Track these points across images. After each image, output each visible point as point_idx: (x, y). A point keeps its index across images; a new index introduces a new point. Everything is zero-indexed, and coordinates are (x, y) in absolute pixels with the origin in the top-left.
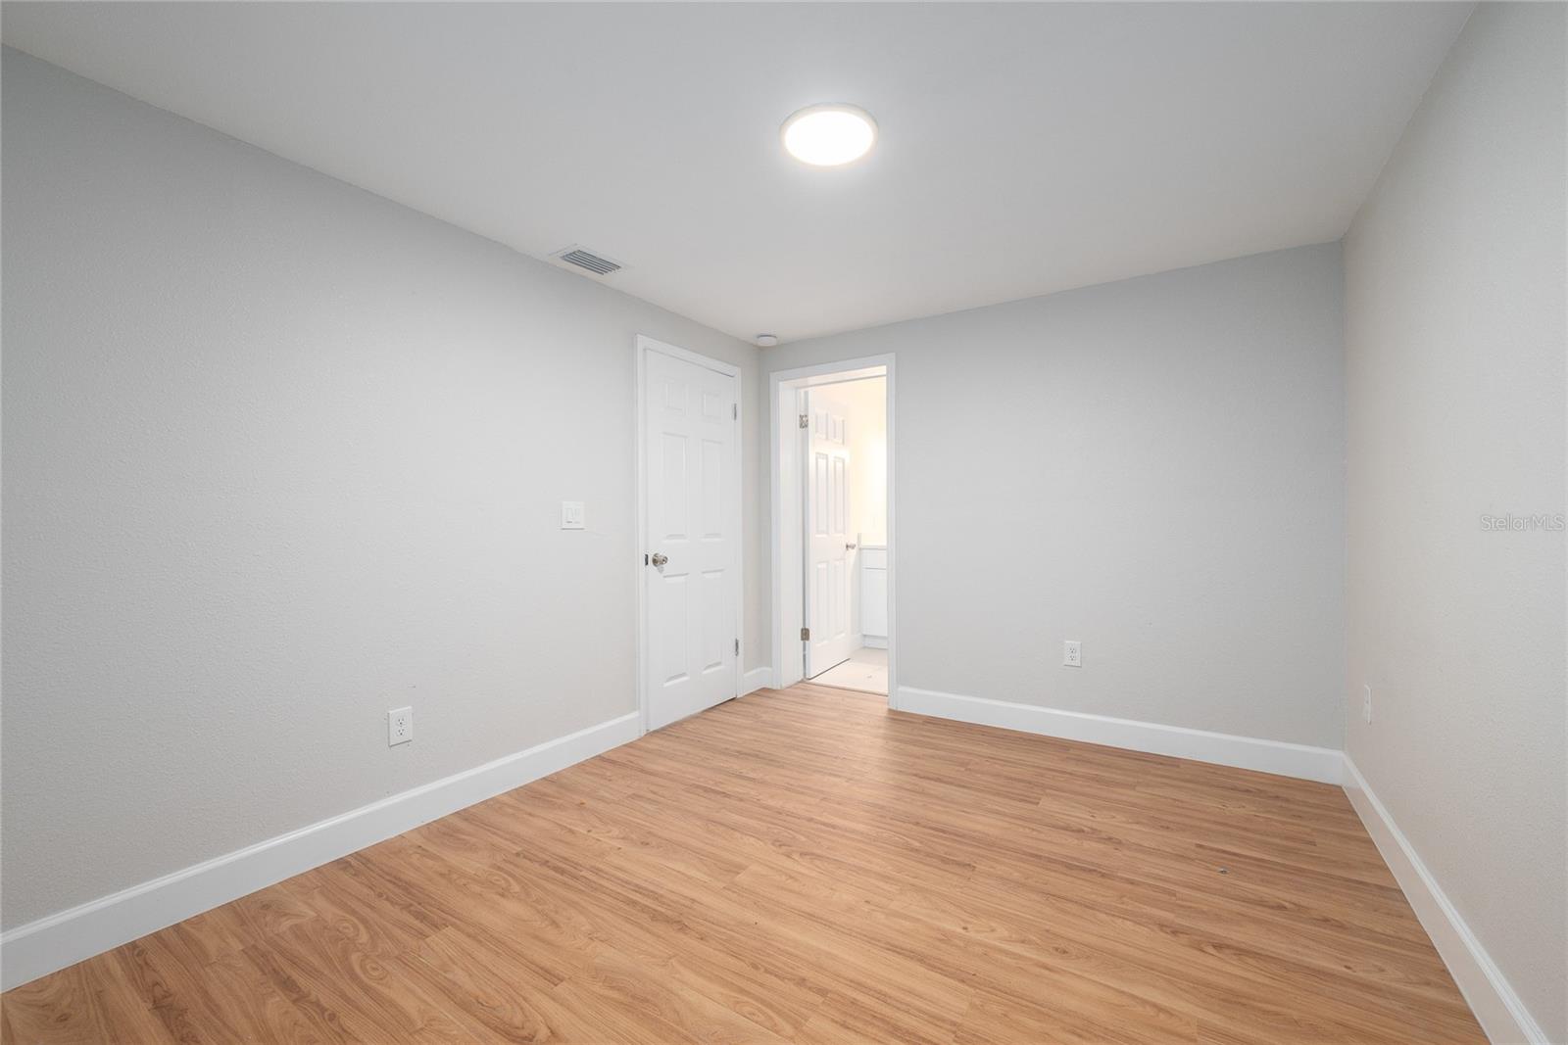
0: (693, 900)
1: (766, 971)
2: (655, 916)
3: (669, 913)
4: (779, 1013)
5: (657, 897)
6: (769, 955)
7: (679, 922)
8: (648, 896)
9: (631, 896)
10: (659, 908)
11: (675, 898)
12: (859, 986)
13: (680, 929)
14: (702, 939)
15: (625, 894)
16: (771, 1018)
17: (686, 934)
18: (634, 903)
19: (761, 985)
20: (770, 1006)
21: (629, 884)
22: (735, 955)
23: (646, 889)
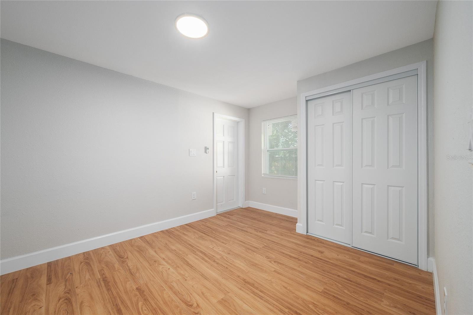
0: (240, 289)
1: (224, 267)
2: (253, 285)
3: (249, 286)
4: (225, 259)
5: (253, 293)
6: (222, 270)
7: (245, 282)
8: (256, 293)
9: (263, 294)
10: (252, 288)
11: (247, 291)
12: (206, 261)
13: (245, 280)
14: (239, 276)
15: (265, 296)
16: (227, 259)
17: (243, 278)
18: (261, 291)
19: (227, 264)
20: (226, 261)
21: (265, 300)
22: (231, 271)
23: (258, 297)
